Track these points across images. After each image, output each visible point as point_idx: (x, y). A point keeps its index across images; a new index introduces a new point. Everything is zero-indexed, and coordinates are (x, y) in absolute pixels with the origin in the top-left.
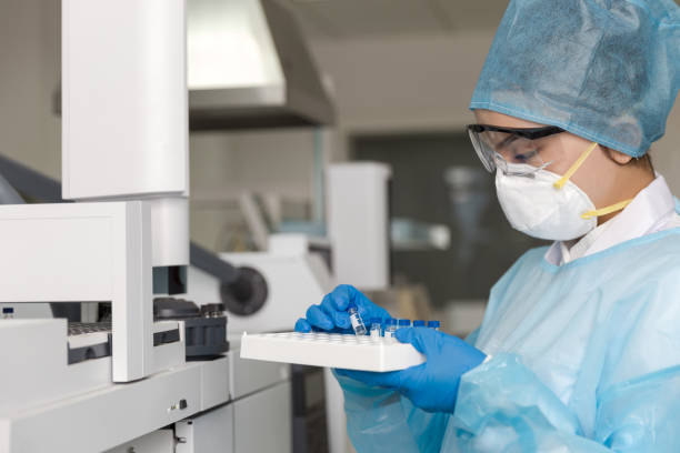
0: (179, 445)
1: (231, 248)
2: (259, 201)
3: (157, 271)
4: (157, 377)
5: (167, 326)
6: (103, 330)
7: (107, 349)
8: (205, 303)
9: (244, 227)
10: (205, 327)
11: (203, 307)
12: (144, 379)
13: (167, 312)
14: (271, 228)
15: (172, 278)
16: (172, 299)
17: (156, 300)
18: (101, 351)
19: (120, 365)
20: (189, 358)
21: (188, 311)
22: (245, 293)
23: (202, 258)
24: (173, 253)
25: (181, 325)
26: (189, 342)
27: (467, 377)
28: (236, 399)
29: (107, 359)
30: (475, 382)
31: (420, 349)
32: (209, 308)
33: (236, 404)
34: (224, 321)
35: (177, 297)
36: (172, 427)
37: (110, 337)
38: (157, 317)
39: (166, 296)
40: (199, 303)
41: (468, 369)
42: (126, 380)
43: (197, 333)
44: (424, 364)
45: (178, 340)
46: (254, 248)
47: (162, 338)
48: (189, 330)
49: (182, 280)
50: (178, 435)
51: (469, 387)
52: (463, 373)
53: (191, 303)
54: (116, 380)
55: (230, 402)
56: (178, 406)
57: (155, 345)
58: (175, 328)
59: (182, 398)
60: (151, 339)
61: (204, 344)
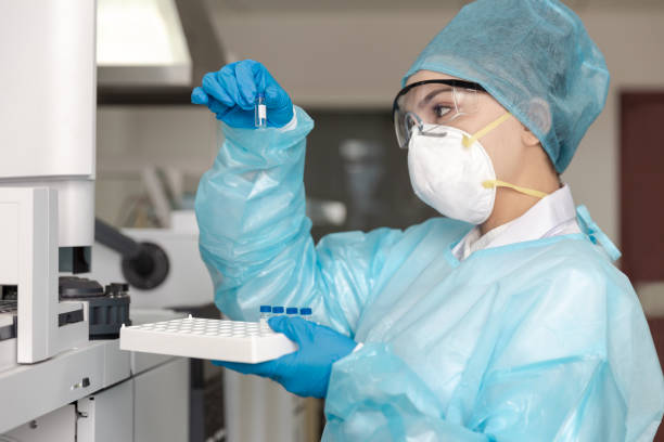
0: (81, 419)
1: (131, 224)
2: (162, 175)
3: (62, 250)
4: (60, 358)
5: (71, 306)
6: (8, 311)
7: (13, 331)
8: (108, 284)
9: (146, 200)
10: (109, 307)
11: (107, 287)
12: (48, 359)
13: (71, 292)
14: (174, 206)
15: (78, 258)
16: (77, 278)
17: (61, 279)
18: (7, 334)
19: (25, 347)
20: (92, 337)
21: (92, 291)
22: (147, 267)
23: (105, 234)
24: (78, 233)
25: (85, 306)
26: (94, 320)
27: (338, 365)
28: (136, 375)
29: (12, 341)
30: (346, 371)
31: (292, 337)
32: (113, 287)
33: (136, 379)
34: (126, 302)
35: (81, 276)
36: (75, 403)
37: (15, 320)
38: (63, 296)
39: (70, 274)
40: (104, 283)
41: (339, 358)
42: (31, 361)
43: (103, 312)
44: (296, 353)
45: (82, 320)
46: (157, 223)
47: (67, 319)
48: (94, 311)
49: (86, 259)
50: (80, 410)
51: (341, 375)
52: (334, 361)
53: (95, 283)
54: (20, 360)
55: (132, 377)
56: (81, 385)
57: (60, 325)
58: (80, 308)
59: (85, 377)
60: (56, 320)
61: (108, 322)
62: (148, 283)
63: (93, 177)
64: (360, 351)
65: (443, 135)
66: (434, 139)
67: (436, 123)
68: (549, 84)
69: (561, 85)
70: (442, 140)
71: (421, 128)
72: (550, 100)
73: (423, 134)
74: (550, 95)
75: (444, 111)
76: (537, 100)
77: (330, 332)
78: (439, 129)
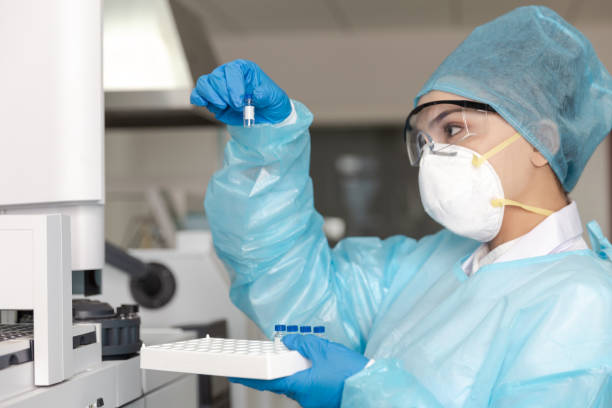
1: (137, 245)
2: (166, 197)
3: (75, 274)
4: (76, 379)
5: (85, 328)
6: (24, 335)
7: (30, 355)
8: (119, 306)
9: (151, 220)
10: (121, 328)
11: (118, 309)
12: (64, 381)
13: (83, 314)
14: (179, 226)
15: (89, 281)
16: (89, 301)
17: (74, 301)
18: (23, 357)
19: (42, 369)
20: (105, 358)
21: (103, 313)
22: (154, 287)
23: (115, 256)
24: (89, 256)
25: (97, 328)
26: (106, 342)
27: (350, 381)
28: (149, 393)
29: (29, 364)
30: (358, 386)
31: (306, 355)
32: (124, 309)
33: (148, 396)
34: (136, 323)
35: (93, 298)
37: (32, 344)
38: (76, 319)
39: (81, 297)
40: (115, 305)
41: (351, 374)
42: (47, 384)
43: (115, 334)
44: (310, 370)
45: (94, 341)
46: (163, 243)
47: (81, 341)
48: (106, 332)
49: (97, 282)
51: (353, 391)
52: (347, 377)
53: (106, 305)
54: (37, 383)
55: (143, 395)
56: (95, 405)
57: (74, 348)
58: (92, 330)
59: (99, 397)
60: (71, 343)
61: (120, 343)
62: (156, 302)
63: (103, 202)
64: (373, 366)
65: (453, 154)
66: (446, 158)
67: (447, 142)
68: (558, 105)
69: (569, 107)
70: (453, 159)
71: (432, 148)
72: (558, 121)
73: (435, 153)
74: (559, 116)
75: (455, 130)
76: (545, 121)
77: (340, 349)
78: (449, 149)
